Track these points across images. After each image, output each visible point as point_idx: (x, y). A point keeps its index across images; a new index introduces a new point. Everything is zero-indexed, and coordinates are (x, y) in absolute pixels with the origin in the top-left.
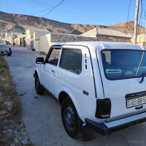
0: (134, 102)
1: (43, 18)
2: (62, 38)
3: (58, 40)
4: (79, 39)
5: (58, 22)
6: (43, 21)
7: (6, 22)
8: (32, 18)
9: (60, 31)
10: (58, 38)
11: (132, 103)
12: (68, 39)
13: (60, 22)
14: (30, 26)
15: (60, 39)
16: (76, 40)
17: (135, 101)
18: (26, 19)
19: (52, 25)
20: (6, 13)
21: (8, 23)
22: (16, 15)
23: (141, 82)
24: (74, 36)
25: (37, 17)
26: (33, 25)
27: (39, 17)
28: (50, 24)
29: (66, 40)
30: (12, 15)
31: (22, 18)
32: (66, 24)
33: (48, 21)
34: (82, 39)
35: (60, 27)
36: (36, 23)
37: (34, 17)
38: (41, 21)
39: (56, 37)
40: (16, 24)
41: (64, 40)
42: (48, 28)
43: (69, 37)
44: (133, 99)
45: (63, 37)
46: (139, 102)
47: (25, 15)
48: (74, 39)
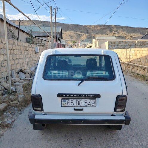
0: (70, 102)
1: (115, 26)
2: (121, 45)
3: (117, 46)
4: (141, 45)
5: (132, 28)
6: (115, 29)
7: (81, 33)
8: (105, 27)
9: (134, 37)
10: (117, 45)
11: (68, 103)
12: (127, 45)
13: (134, 28)
14: (102, 35)
15: (118, 46)
16: (138, 46)
17: (72, 102)
18: (99, 28)
19: (125, 32)
20: (82, 26)
21: (83, 34)
22: (91, 26)
23: (79, 85)
24: (135, 42)
25: (110, 26)
26: (105, 33)
27: (112, 25)
28: (123, 31)
29: (125, 46)
30: (87, 26)
31: (96, 28)
32: (142, 28)
33: (121, 28)
34: (145, 45)
35: (134, 33)
36: (109, 31)
37: (107, 26)
38: (114, 28)
39: (114, 44)
40: (90, 34)
41: (123, 46)
42: (121, 35)
43: (130, 43)
44: (70, 100)
45: (122, 43)
46: (77, 104)
47: (98, 25)
48: (136, 44)
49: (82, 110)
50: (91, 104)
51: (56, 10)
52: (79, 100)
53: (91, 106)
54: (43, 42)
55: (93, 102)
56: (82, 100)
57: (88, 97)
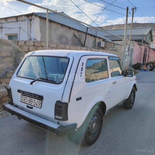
0: (26, 99)
11: (24, 99)
23: (31, 84)
46: (29, 102)
49: (32, 108)
50: (38, 104)
51: (135, 9)
52: (31, 98)
53: (38, 106)
54: (115, 46)
55: (39, 103)
56: (33, 99)
57: (35, 96)
